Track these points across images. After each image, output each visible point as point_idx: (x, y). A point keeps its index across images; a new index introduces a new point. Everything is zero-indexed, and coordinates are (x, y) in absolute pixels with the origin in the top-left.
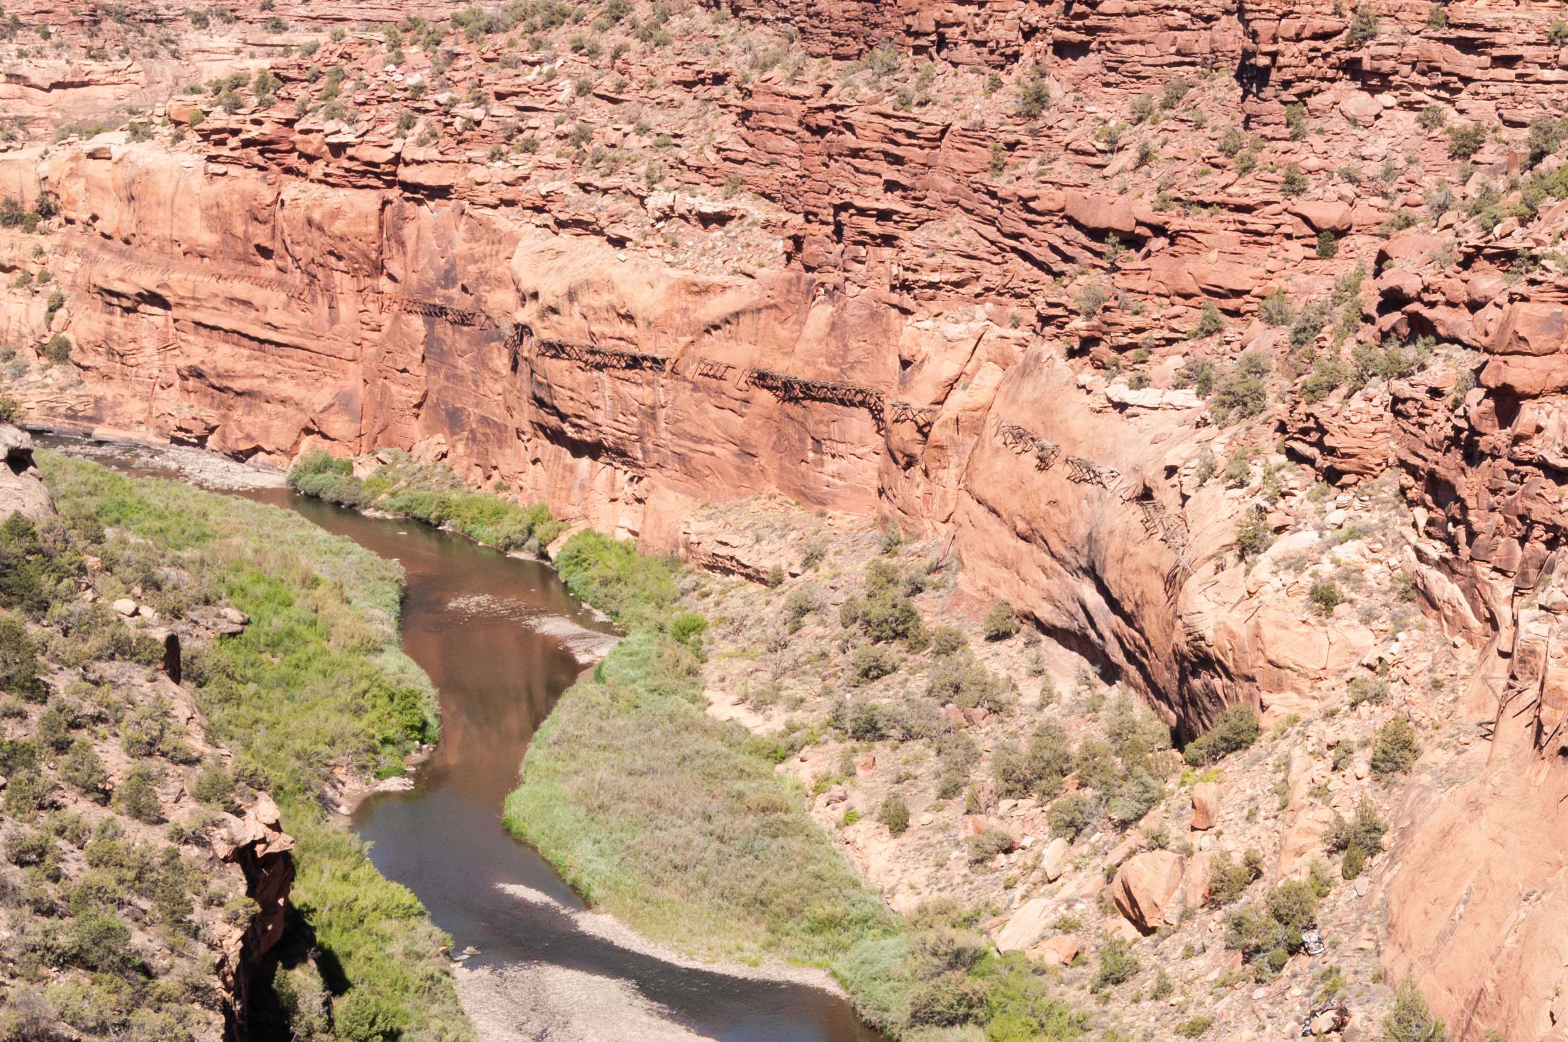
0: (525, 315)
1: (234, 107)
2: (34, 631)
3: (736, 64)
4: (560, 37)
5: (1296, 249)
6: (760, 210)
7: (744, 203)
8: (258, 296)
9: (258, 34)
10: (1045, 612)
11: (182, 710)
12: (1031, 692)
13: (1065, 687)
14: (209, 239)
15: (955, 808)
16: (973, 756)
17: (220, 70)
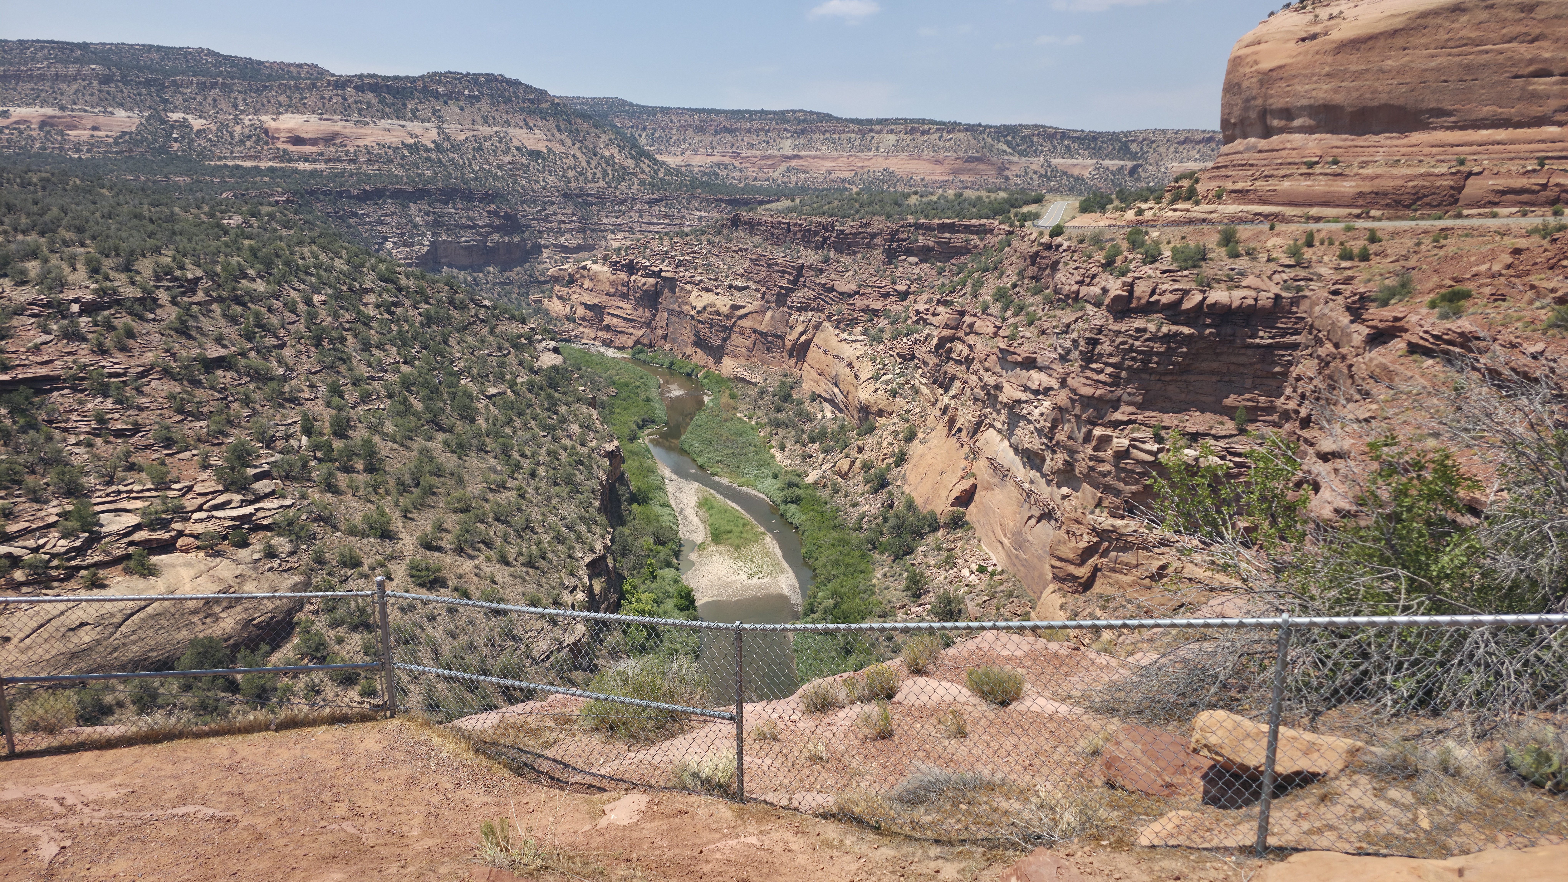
0: (693, 313)
1: (618, 255)
2: (556, 395)
3: (750, 245)
4: (704, 238)
5: (893, 299)
6: (753, 286)
7: (750, 284)
8: (624, 306)
9: (627, 235)
10: (824, 394)
11: (595, 416)
12: (820, 416)
13: (829, 415)
14: (612, 290)
15: (798, 446)
16: (803, 432)
17: (616, 244)
